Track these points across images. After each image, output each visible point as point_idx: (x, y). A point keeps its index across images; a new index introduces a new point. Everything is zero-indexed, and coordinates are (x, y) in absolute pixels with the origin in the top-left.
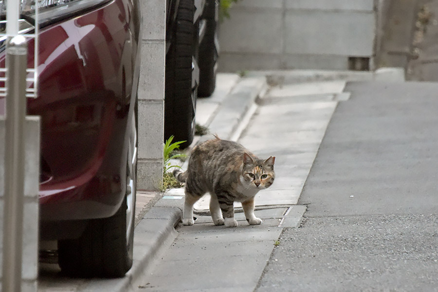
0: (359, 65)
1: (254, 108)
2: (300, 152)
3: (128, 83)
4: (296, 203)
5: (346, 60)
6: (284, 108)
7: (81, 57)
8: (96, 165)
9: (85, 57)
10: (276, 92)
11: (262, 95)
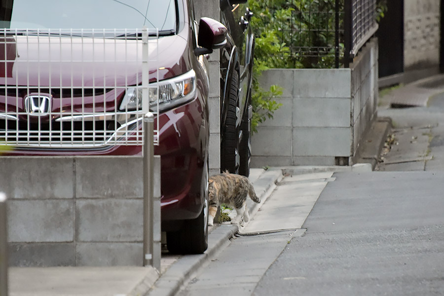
0: (342, 162)
1: (274, 186)
2: (304, 206)
3: (203, 149)
4: (300, 228)
5: (334, 158)
6: (294, 186)
7: (177, 131)
8: (188, 188)
9: (179, 131)
10: (288, 179)
11: (279, 181)
